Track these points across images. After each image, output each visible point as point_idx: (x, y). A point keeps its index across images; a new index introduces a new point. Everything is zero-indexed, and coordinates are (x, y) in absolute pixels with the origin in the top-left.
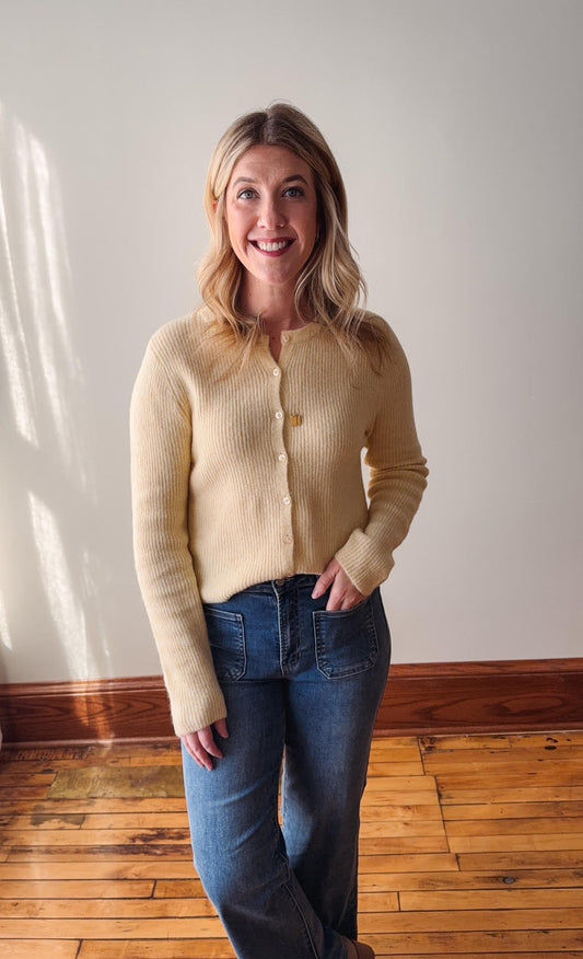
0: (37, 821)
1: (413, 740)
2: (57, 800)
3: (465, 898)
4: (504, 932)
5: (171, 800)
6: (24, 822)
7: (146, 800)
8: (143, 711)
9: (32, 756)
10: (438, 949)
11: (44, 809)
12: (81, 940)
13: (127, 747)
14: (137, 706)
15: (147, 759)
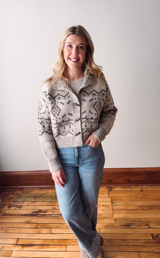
0: (9, 207)
1: (106, 188)
2: (15, 202)
3: (117, 230)
4: (126, 240)
5: (43, 202)
6: (6, 207)
7: (37, 202)
8: (38, 179)
9: (10, 190)
10: (109, 244)
11: (11, 204)
12: (18, 239)
13: (33, 188)
14: (36, 178)
15: (38, 192)
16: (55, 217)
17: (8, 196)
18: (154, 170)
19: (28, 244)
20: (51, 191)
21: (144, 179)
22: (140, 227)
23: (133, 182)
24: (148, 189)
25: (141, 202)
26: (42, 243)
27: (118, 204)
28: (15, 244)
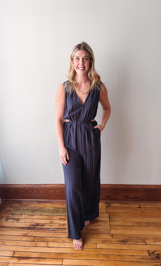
0: (7, 220)
1: (105, 203)
2: (13, 215)
4: (122, 256)
5: (41, 216)
6: (4, 220)
7: (35, 216)
8: (36, 193)
9: (8, 203)
10: (105, 259)
11: (9, 217)
12: (14, 251)
13: (31, 202)
14: (35, 191)
15: (36, 205)
16: (52, 230)
17: (6, 208)
18: (152, 187)
19: (24, 256)
20: (50, 205)
21: (142, 196)
22: (137, 244)
23: (131, 198)
24: (146, 206)
25: (138, 219)
26: (39, 256)
27: (116, 220)
28: (11, 257)
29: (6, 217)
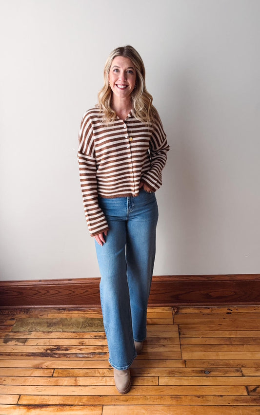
0: (6, 341)
1: (170, 309)
2: (15, 332)
4: (203, 396)
5: (64, 333)
6: (0, 342)
7: (53, 333)
8: (54, 294)
9: (7, 312)
10: (175, 403)
11: (10, 336)
12: (20, 395)
13: (47, 309)
14: (51, 292)
15: (55, 315)
16: (83, 357)
17: (3, 322)
18: (251, 278)
19: (37, 403)
20: (78, 315)
21: (233, 293)
22: (227, 375)
23: (214, 298)
24: (241, 311)
25: (227, 332)
26: (61, 402)
27: (191, 336)
28: (15, 405)
29: (5, 336)
